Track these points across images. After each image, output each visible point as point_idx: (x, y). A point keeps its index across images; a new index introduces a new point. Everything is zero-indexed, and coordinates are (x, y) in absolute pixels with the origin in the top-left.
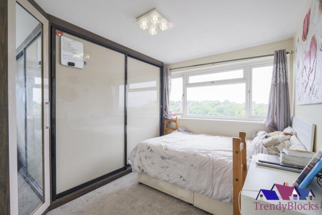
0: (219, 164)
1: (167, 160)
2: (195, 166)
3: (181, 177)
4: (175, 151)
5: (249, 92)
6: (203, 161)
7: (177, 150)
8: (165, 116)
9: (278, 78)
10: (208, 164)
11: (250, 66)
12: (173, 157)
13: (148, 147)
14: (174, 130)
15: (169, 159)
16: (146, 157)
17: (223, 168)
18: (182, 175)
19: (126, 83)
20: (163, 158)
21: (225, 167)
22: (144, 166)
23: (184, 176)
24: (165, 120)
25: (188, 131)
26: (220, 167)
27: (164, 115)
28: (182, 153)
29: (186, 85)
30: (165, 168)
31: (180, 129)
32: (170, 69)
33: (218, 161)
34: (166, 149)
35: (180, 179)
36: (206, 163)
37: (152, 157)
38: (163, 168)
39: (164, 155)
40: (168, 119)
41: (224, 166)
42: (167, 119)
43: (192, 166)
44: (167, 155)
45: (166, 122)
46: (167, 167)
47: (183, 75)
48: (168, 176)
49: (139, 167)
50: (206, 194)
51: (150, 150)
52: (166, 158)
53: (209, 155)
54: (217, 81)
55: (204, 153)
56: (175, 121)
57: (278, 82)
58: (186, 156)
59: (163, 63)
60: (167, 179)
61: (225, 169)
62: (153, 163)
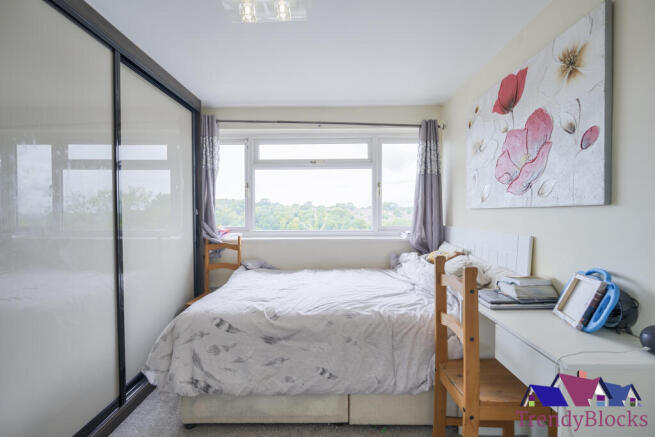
0: (403, 323)
1: (283, 342)
2: (354, 340)
3: (324, 371)
4: (299, 317)
5: (377, 185)
6: (371, 325)
7: (302, 313)
8: (207, 237)
9: (429, 164)
10: (380, 329)
11: (379, 139)
12: (299, 331)
13: (218, 321)
14: (235, 267)
15: (285, 339)
16: (216, 350)
17: (410, 329)
18: (326, 368)
19: (117, 139)
20: (269, 340)
21: (414, 326)
22: (210, 376)
23: (331, 367)
24: (207, 246)
25: (265, 267)
26: (405, 328)
27: (204, 234)
28: (319, 318)
29: (253, 163)
30: (278, 364)
31: (250, 265)
32: (218, 121)
33: (398, 319)
34: (276, 317)
35: (321, 377)
36: (376, 328)
37: (235, 345)
38: (270, 364)
39: (271, 332)
40: (216, 243)
41: (411, 325)
42: (210, 243)
43: (349, 340)
44: (282, 329)
45: (208, 251)
46: (283, 360)
47: (245, 140)
48: (287, 379)
49: (194, 382)
50: (382, 390)
51: (225, 327)
52: (280, 339)
53: (376, 309)
54: (324, 161)
55: (363, 308)
56: (236, 247)
57: (429, 171)
58: (331, 323)
59: (200, 101)
60: (284, 387)
61: (414, 331)
62: (239, 361)
